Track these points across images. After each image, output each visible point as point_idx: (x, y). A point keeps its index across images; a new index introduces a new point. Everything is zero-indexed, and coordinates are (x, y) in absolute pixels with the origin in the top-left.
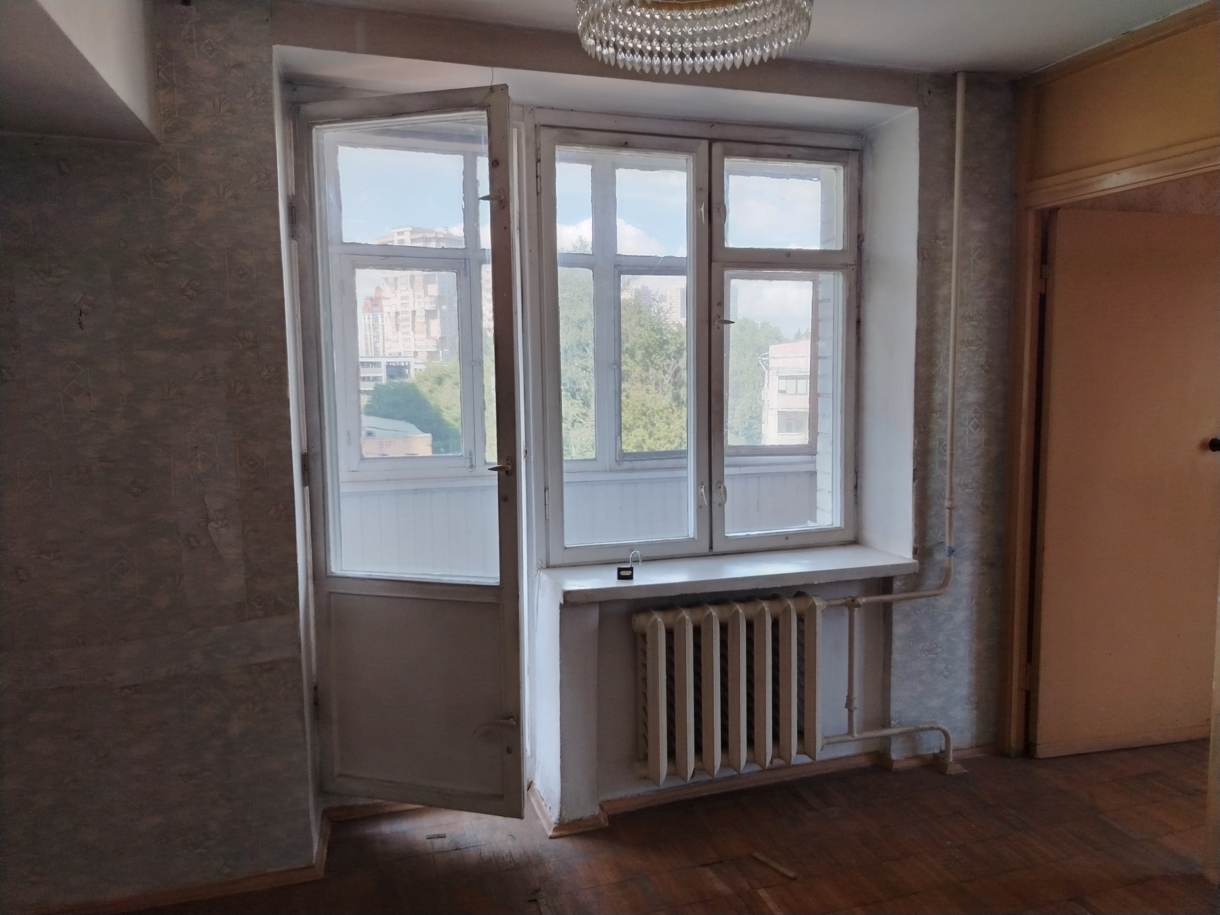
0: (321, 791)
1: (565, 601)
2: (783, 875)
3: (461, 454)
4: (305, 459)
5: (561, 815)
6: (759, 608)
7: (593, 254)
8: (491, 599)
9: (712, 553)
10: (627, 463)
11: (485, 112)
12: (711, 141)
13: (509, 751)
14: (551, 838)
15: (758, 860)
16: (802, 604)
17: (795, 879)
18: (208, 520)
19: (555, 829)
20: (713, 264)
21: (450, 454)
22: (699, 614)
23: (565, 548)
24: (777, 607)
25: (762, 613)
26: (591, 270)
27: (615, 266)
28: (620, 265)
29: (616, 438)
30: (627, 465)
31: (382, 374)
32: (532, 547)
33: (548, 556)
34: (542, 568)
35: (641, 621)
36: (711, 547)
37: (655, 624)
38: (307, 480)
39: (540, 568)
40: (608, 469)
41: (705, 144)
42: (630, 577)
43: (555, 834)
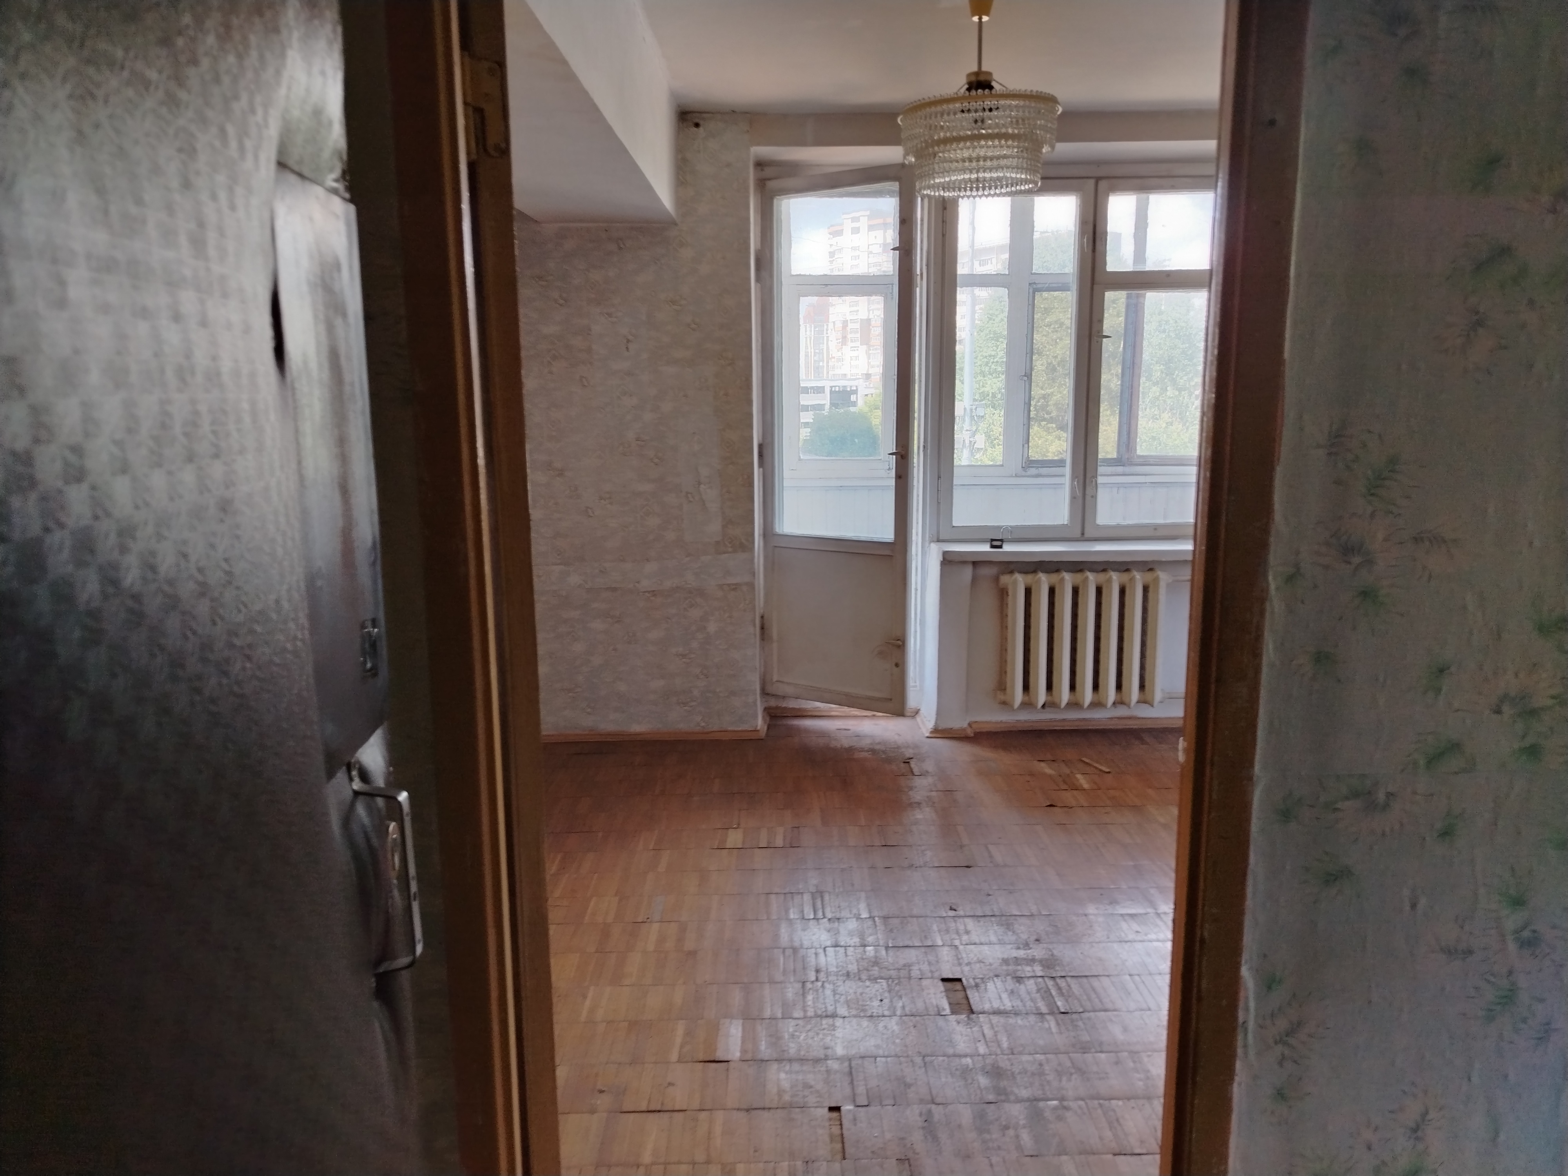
0: (765, 693)
1: (944, 559)
2: (1101, 770)
3: (880, 458)
4: (761, 446)
5: (936, 723)
6: (1108, 576)
7: (1008, 275)
8: (887, 552)
9: (1083, 538)
10: (1034, 469)
11: (897, 183)
12: (1098, 179)
13: (897, 665)
14: (928, 737)
15: (1084, 762)
16: (1149, 576)
17: (1109, 772)
18: (699, 483)
19: (931, 732)
20: (1095, 287)
21: (872, 458)
22: (1054, 578)
23: (954, 527)
24: (1125, 577)
25: (1109, 581)
26: (1006, 289)
27: (1030, 284)
28: (1035, 283)
29: (1023, 446)
30: (1033, 471)
31: (825, 400)
32: (926, 524)
33: (938, 532)
34: (933, 541)
35: (1005, 579)
36: (1083, 534)
37: (1015, 583)
38: (761, 464)
39: (931, 541)
40: (1014, 475)
41: (1092, 182)
42: (1000, 547)
43: (931, 735)
